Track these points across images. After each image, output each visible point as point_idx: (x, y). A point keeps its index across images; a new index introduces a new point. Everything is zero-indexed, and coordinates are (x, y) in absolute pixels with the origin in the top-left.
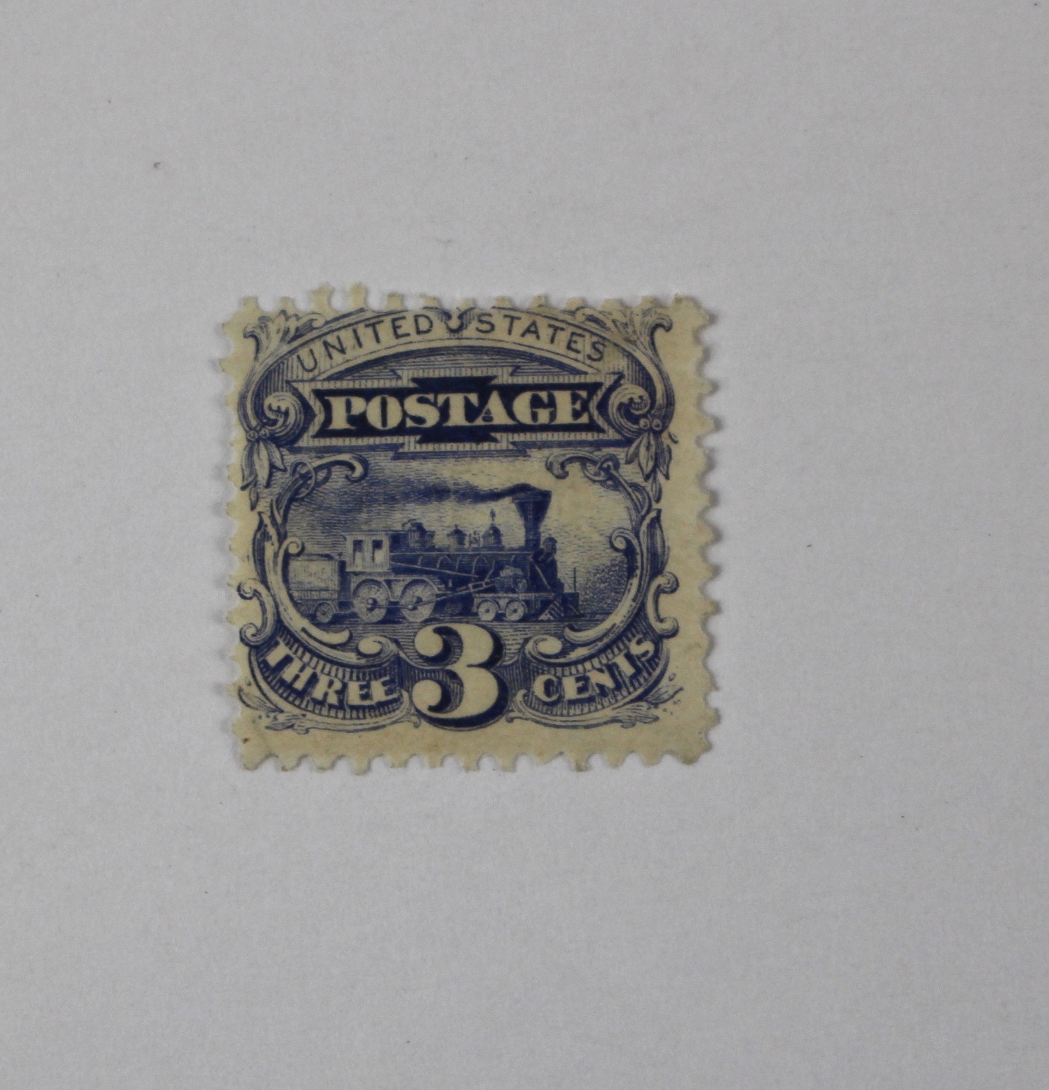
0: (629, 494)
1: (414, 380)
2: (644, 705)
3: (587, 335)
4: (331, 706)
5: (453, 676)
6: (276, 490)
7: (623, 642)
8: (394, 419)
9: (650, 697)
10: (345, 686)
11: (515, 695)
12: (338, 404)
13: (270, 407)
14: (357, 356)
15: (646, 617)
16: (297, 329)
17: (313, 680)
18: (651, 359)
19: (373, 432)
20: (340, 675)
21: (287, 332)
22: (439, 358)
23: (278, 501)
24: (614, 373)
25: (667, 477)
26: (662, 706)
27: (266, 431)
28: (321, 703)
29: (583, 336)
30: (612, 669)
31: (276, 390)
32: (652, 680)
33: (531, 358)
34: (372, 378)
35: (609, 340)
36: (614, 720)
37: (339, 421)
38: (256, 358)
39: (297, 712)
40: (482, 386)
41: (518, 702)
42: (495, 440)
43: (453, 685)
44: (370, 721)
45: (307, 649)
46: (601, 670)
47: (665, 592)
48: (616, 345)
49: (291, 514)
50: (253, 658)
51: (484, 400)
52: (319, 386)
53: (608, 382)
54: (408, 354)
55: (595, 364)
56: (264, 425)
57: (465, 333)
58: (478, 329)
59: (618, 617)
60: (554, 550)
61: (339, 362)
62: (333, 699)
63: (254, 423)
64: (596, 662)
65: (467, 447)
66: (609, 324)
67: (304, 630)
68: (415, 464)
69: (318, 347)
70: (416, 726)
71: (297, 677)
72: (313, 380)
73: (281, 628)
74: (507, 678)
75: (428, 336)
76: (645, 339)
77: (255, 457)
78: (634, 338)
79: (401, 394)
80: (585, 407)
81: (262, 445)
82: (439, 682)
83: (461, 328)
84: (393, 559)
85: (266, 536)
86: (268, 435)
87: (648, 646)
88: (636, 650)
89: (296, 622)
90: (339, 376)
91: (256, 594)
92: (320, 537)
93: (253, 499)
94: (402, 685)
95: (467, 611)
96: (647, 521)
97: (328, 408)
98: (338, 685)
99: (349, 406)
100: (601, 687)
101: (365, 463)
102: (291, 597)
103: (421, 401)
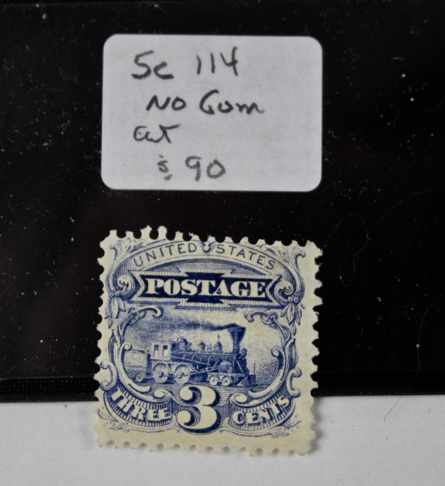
0: (281, 331)
1: (187, 273)
2: (283, 427)
3: (267, 257)
4: (140, 420)
5: (196, 409)
6: (121, 320)
7: (275, 398)
9: (286, 424)
10: (147, 411)
11: (224, 420)
12: (151, 282)
13: (120, 282)
14: (161, 261)
15: (286, 388)
16: (135, 247)
17: (133, 407)
18: (295, 270)
19: (166, 296)
20: (145, 406)
21: (130, 248)
22: (198, 263)
23: (121, 325)
24: (278, 275)
25: (299, 324)
26: (291, 429)
27: (118, 293)
28: (135, 419)
29: (265, 257)
30: (269, 410)
31: (124, 274)
32: (287, 417)
33: (241, 266)
34: (167, 271)
35: (276, 260)
36: (269, 434)
37: (151, 290)
38: (115, 259)
39: (124, 422)
40: (218, 278)
41: (225, 423)
42: (221, 303)
43: (196, 414)
44: (157, 428)
45: (130, 393)
46: (264, 411)
47: (295, 377)
48: (279, 262)
49: (127, 332)
50: (106, 396)
51: (218, 284)
52: (143, 273)
53: (275, 279)
54: (184, 261)
55: (269, 270)
56: (117, 290)
57: (211, 253)
58: (217, 252)
59: (274, 386)
60: (246, 354)
61: (153, 263)
62: (141, 417)
63: (112, 288)
64: (262, 406)
65: (209, 305)
66: (277, 253)
67: (129, 385)
68: (184, 312)
69: (144, 255)
70: (178, 431)
71: (125, 406)
72: (140, 270)
73: (119, 383)
74: (221, 412)
75: (194, 253)
76: (293, 261)
77: (112, 304)
78: (288, 259)
79: (180, 279)
80: (264, 290)
81: (115, 299)
82: (190, 412)
83: (209, 250)
84: (172, 354)
85: (115, 341)
86: (118, 294)
87: (286, 401)
88: (280, 402)
89: (126, 381)
90: (152, 269)
91: (109, 367)
92: (139, 341)
93: (110, 323)
94: (172, 412)
95: (204, 379)
96: (289, 343)
97: (146, 283)
98: (143, 411)
99: (156, 283)
100: (264, 419)
101: (162, 310)
102: (125, 369)
103: (189, 283)
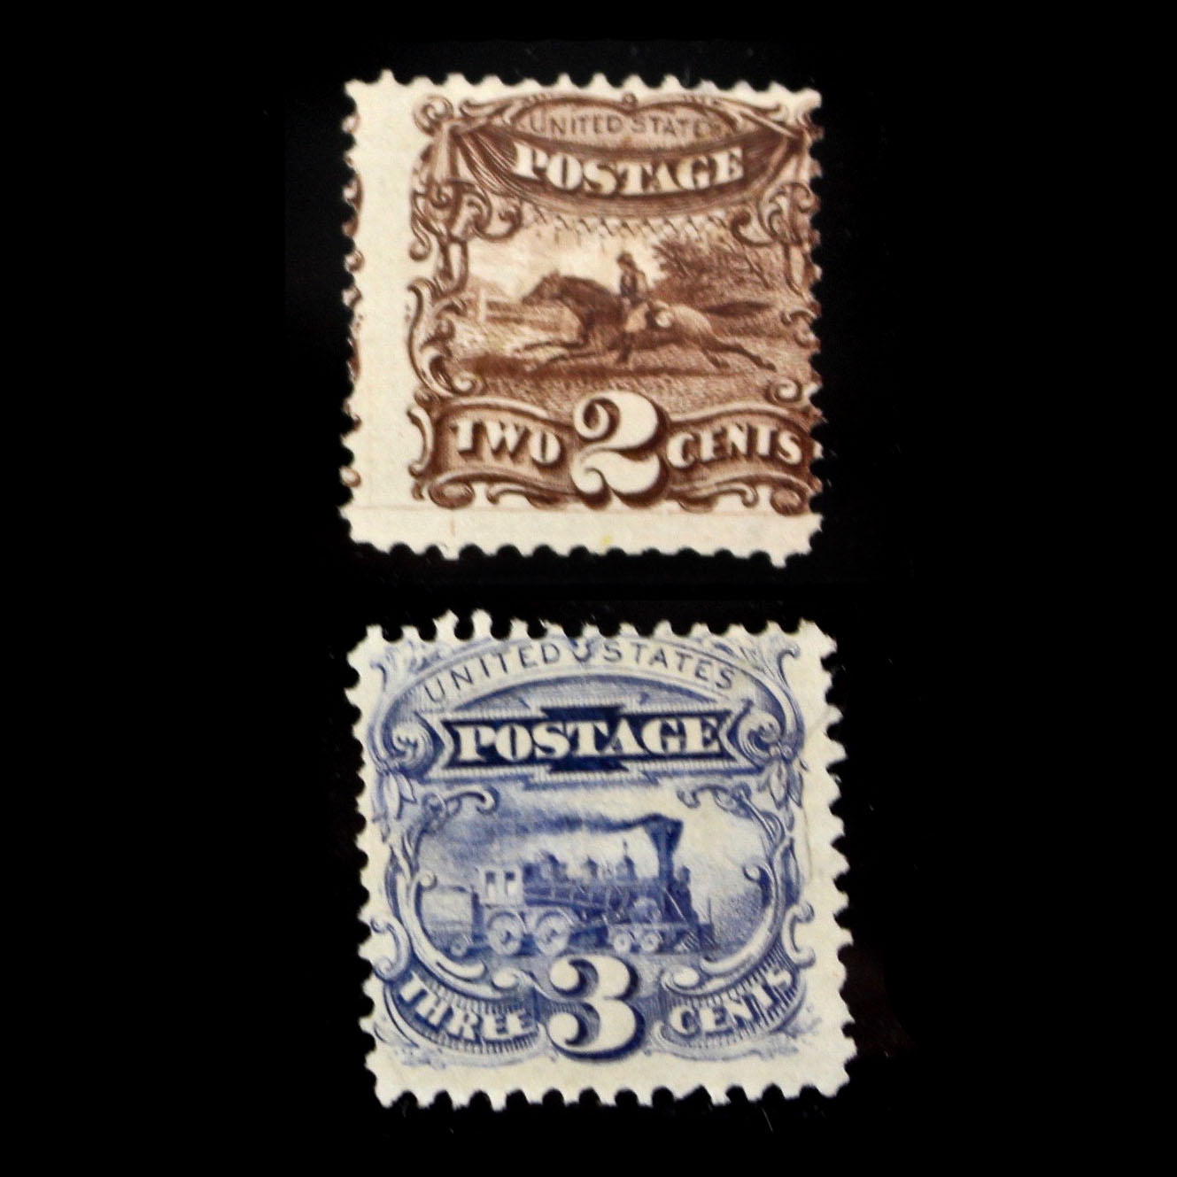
0: (761, 822)
1: (544, 710)
2: (782, 1036)
3: (714, 661)
4: (467, 1041)
5: (589, 1008)
6: (407, 821)
7: (760, 974)
8: (523, 749)
9: (789, 1029)
10: (480, 1019)
11: (651, 1027)
12: (467, 734)
13: (399, 740)
14: (484, 686)
15: (782, 947)
16: (425, 660)
17: (449, 1014)
18: (781, 687)
19: (501, 762)
20: (476, 1009)
21: (413, 662)
22: (567, 687)
23: (409, 834)
24: (743, 700)
25: (799, 804)
26: (800, 1038)
27: (395, 763)
28: (457, 1038)
29: (709, 663)
30: (749, 1000)
31: (404, 720)
32: (789, 1011)
33: (659, 686)
34: (499, 707)
35: (737, 668)
36: (754, 1052)
37: (469, 752)
38: (384, 689)
39: (433, 1047)
40: (611, 715)
41: (657, 1037)
42: (625, 769)
43: (589, 1019)
44: (507, 1055)
45: (442, 983)
46: (738, 1002)
47: (800, 921)
48: (745, 673)
49: (423, 848)
50: (388, 995)
51: (613, 727)
52: (450, 716)
53: (737, 709)
54: (536, 684)
55: (723, 692)
56: (392, 756)
57: (592, 661)
58: (606, 658)
59: (755, 946)
60: (687, 879)
61: (467, 692)
62: (469, 1034)
63: (383, 753)
64: (733, 994)
65: (598, 776)
66: (737, 652)
67: (439, 964)
68: (546, 795)
69: (445, 678)
70: (553, 1060)
71: (432, 1012)
72: (442, 710)
73: (415, 961)
74: (643, 1009)
75: (554, 665)
76: (774, 666)
77: (385, 789)
78: (760, 663)
79: (529, 724)
80: (715, 735)
81: (391, 776)
82: (577, 1017)
83: (589, 655)
84: (527, 891)
85: (397, 869)
86: (398, 767)
87: (785, 977)
88: (772, 980)
89: (430, 955)
90: (468, 706)
91: (390, 927)
92: (451, 866)
93: (384, 830)
94: (538, 1018)
95: (601, 941)
96: (781, 849)
97: (456, 738)
98: (473, 1019)
99: (477, 736)
100: (740, 1020)
101: (495, 794)
102: (425, 931)
103: (551, 730)
